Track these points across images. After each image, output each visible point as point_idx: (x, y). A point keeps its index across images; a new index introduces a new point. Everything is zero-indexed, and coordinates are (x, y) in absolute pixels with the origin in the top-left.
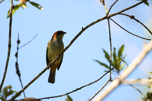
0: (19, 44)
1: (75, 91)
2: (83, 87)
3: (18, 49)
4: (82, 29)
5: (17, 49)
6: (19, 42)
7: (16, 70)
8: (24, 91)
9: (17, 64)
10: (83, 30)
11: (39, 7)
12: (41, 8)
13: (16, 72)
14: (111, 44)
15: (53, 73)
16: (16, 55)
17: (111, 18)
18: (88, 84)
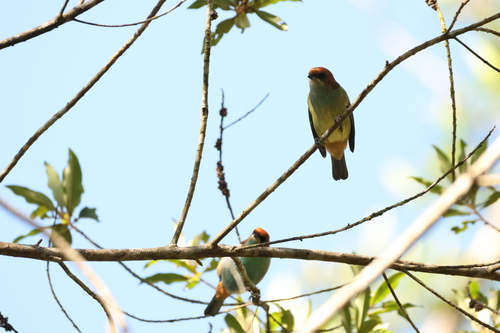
0: (225, 118)
1: (369, 219)
2: (388, 209)
3: (222, 129)
4: (385, 65)
5: (219, 130)
6: (223, 112)
7: (219, 183)
8: (238, 226)
9: (220, 167)
10: (389, 67)
11: (279, 23)
12: (285, 27)
13: (218, 185)
14: (453, 105)
15: (339, 159)
16: (219, 145)
17: (457, 37)
18: (400, 202)
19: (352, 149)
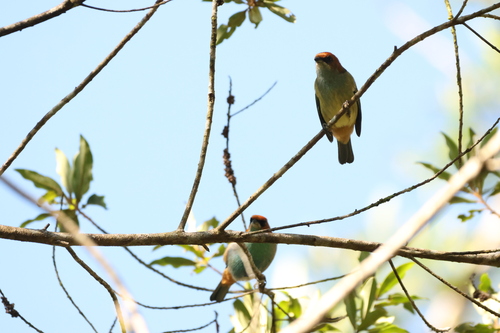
0: (232, 106)
1: (377, 204)
2: (396, 195)
3: (229, 117)
4: (393, 50)
5: (227, 117)
6: (231, 100)
9: (227, 154)
10: (398, 52)
11: (288, 15)
14: (460, 93)
16: (226, 133)
17: (466, 22)
18: (407, 188)
19: (359, 133)
